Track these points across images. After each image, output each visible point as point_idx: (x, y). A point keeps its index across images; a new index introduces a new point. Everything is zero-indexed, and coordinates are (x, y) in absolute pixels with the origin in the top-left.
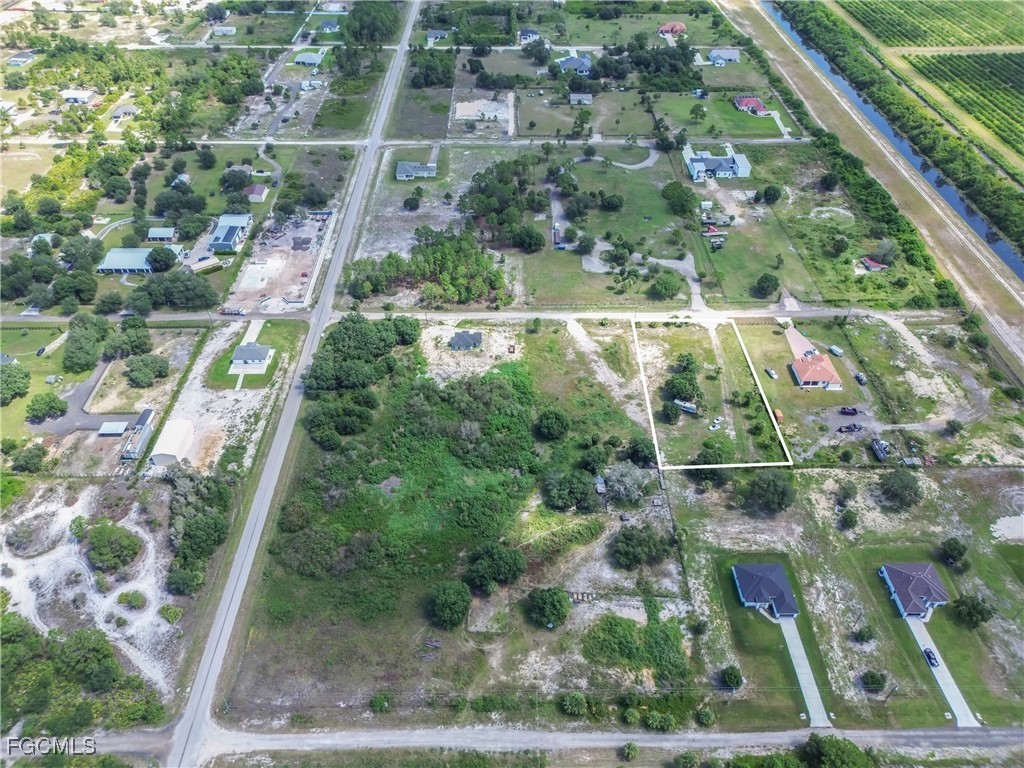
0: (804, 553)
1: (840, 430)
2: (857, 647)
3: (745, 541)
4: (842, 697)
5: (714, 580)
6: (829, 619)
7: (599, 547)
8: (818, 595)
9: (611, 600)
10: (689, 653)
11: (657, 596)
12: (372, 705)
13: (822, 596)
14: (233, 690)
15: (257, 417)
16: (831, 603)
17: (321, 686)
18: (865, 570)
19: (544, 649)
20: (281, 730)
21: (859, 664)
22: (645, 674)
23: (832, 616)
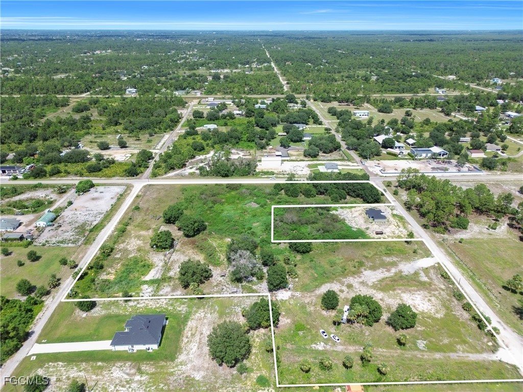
0: (172, 374)
3: (193, 335)
6: (104, 376)
8: (128, 374)
9: (163, 267)
11: (159, 284)
13: (126, 377)
16: (117, 381)
21: (57, 387)
23: (105, 379)
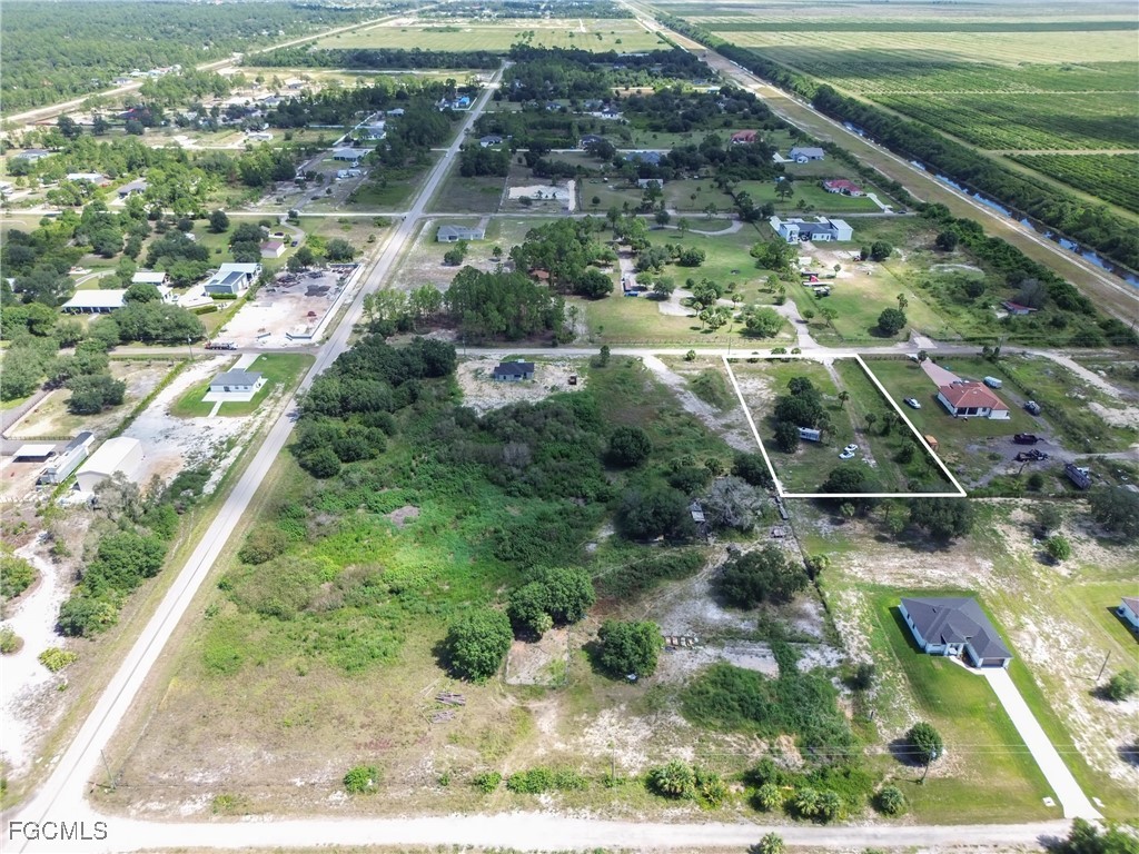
0: (1000, 591)
1: (1018, 459)
2: (1110, 706)
3: (910, 576)
4: (1106, 776)
5: (873, 622)
6: (1058, 671)
7: (700, 583)
8: (1034, 641)
9: (722, 646)
10: (849, 714)
11: (791, 641)
12: (350, 783)
13: (1039, 642)
14: (129, 760)
15: (231, 444)
16: (1054, 650)
17: (268, 757)
18: (1094, 611)
19: (623, 707)
20: (196, 818)
21: (1121, 730)
22: (784, 742)
23: (1061, 667)
